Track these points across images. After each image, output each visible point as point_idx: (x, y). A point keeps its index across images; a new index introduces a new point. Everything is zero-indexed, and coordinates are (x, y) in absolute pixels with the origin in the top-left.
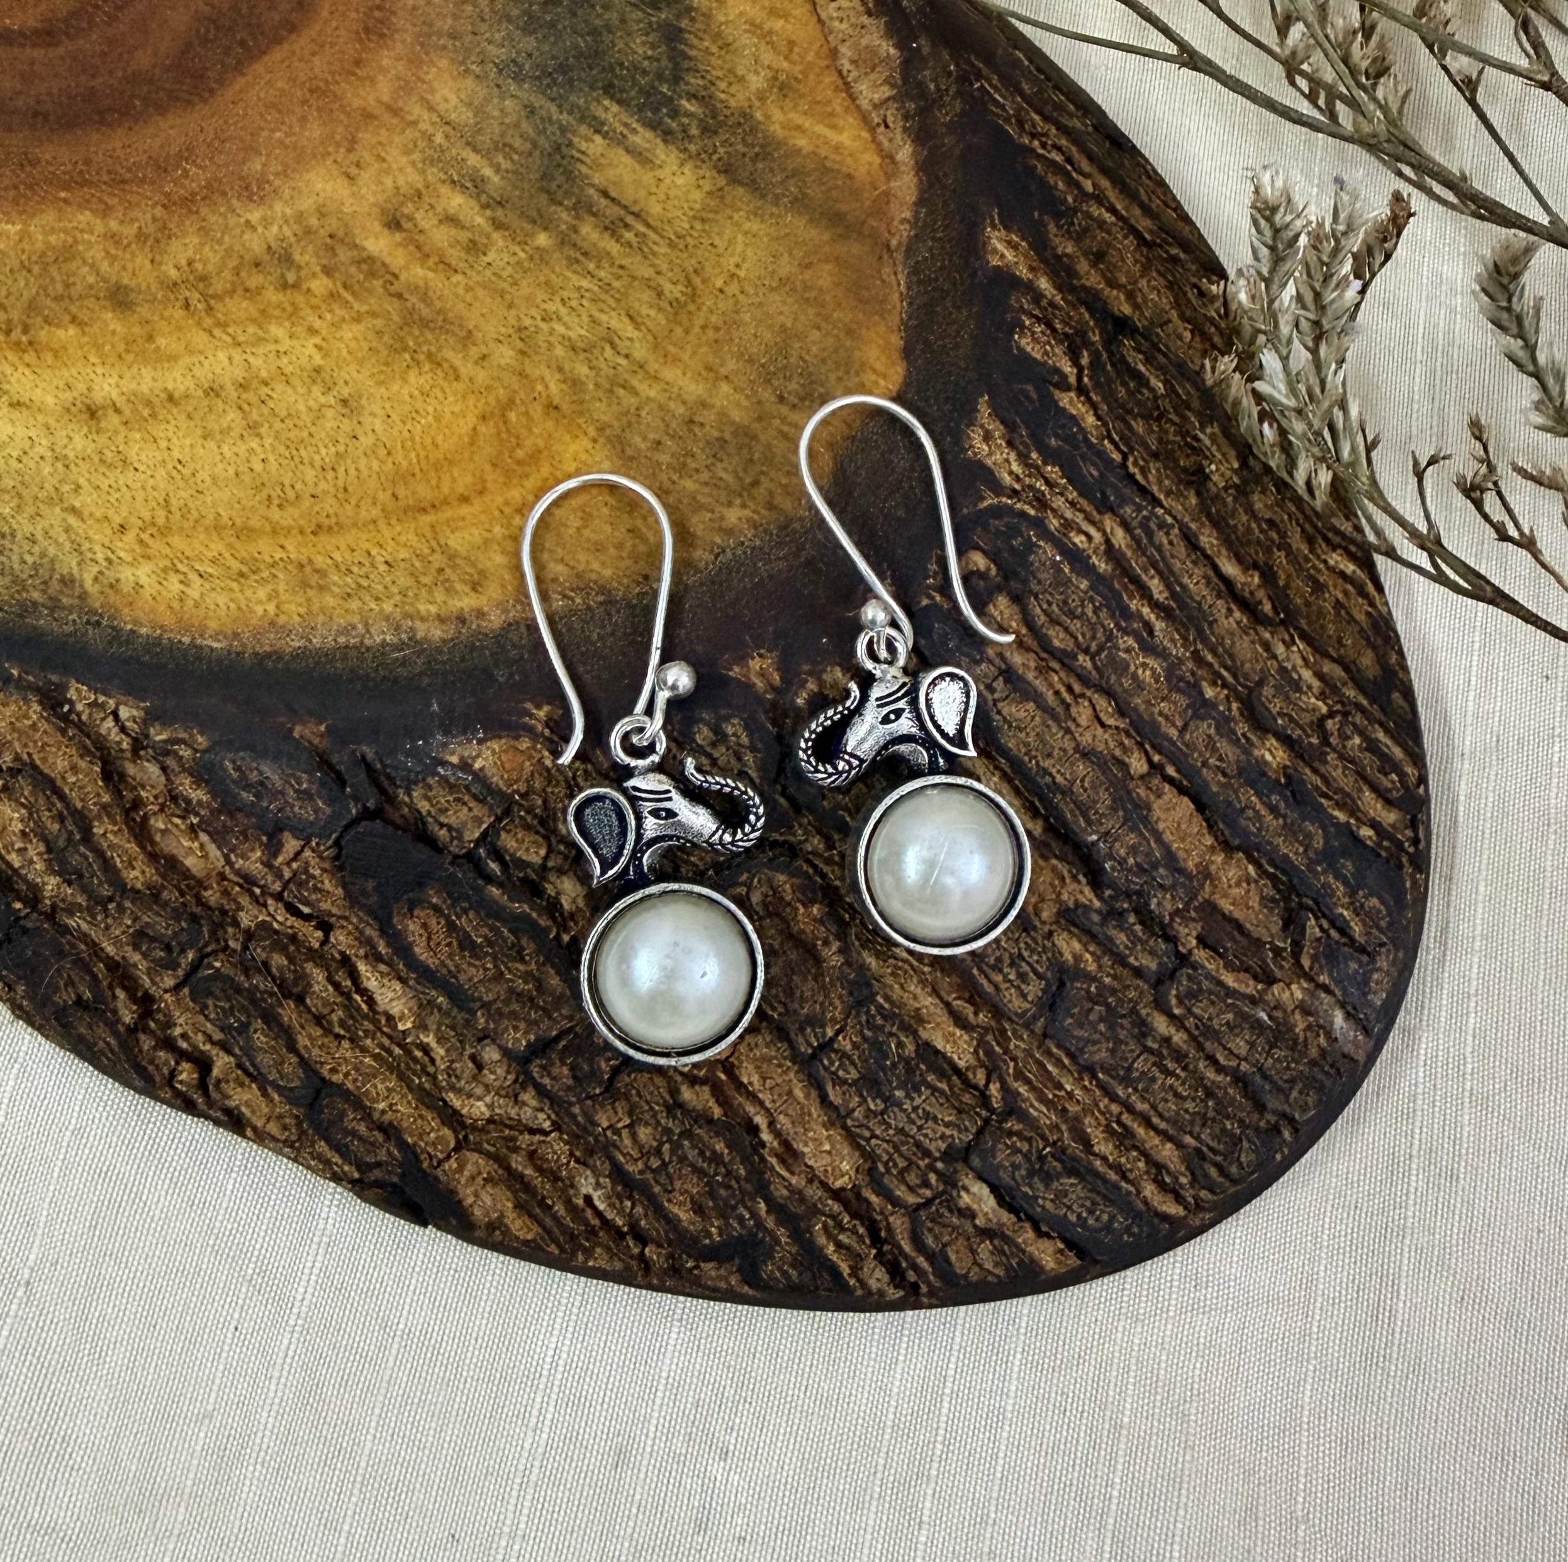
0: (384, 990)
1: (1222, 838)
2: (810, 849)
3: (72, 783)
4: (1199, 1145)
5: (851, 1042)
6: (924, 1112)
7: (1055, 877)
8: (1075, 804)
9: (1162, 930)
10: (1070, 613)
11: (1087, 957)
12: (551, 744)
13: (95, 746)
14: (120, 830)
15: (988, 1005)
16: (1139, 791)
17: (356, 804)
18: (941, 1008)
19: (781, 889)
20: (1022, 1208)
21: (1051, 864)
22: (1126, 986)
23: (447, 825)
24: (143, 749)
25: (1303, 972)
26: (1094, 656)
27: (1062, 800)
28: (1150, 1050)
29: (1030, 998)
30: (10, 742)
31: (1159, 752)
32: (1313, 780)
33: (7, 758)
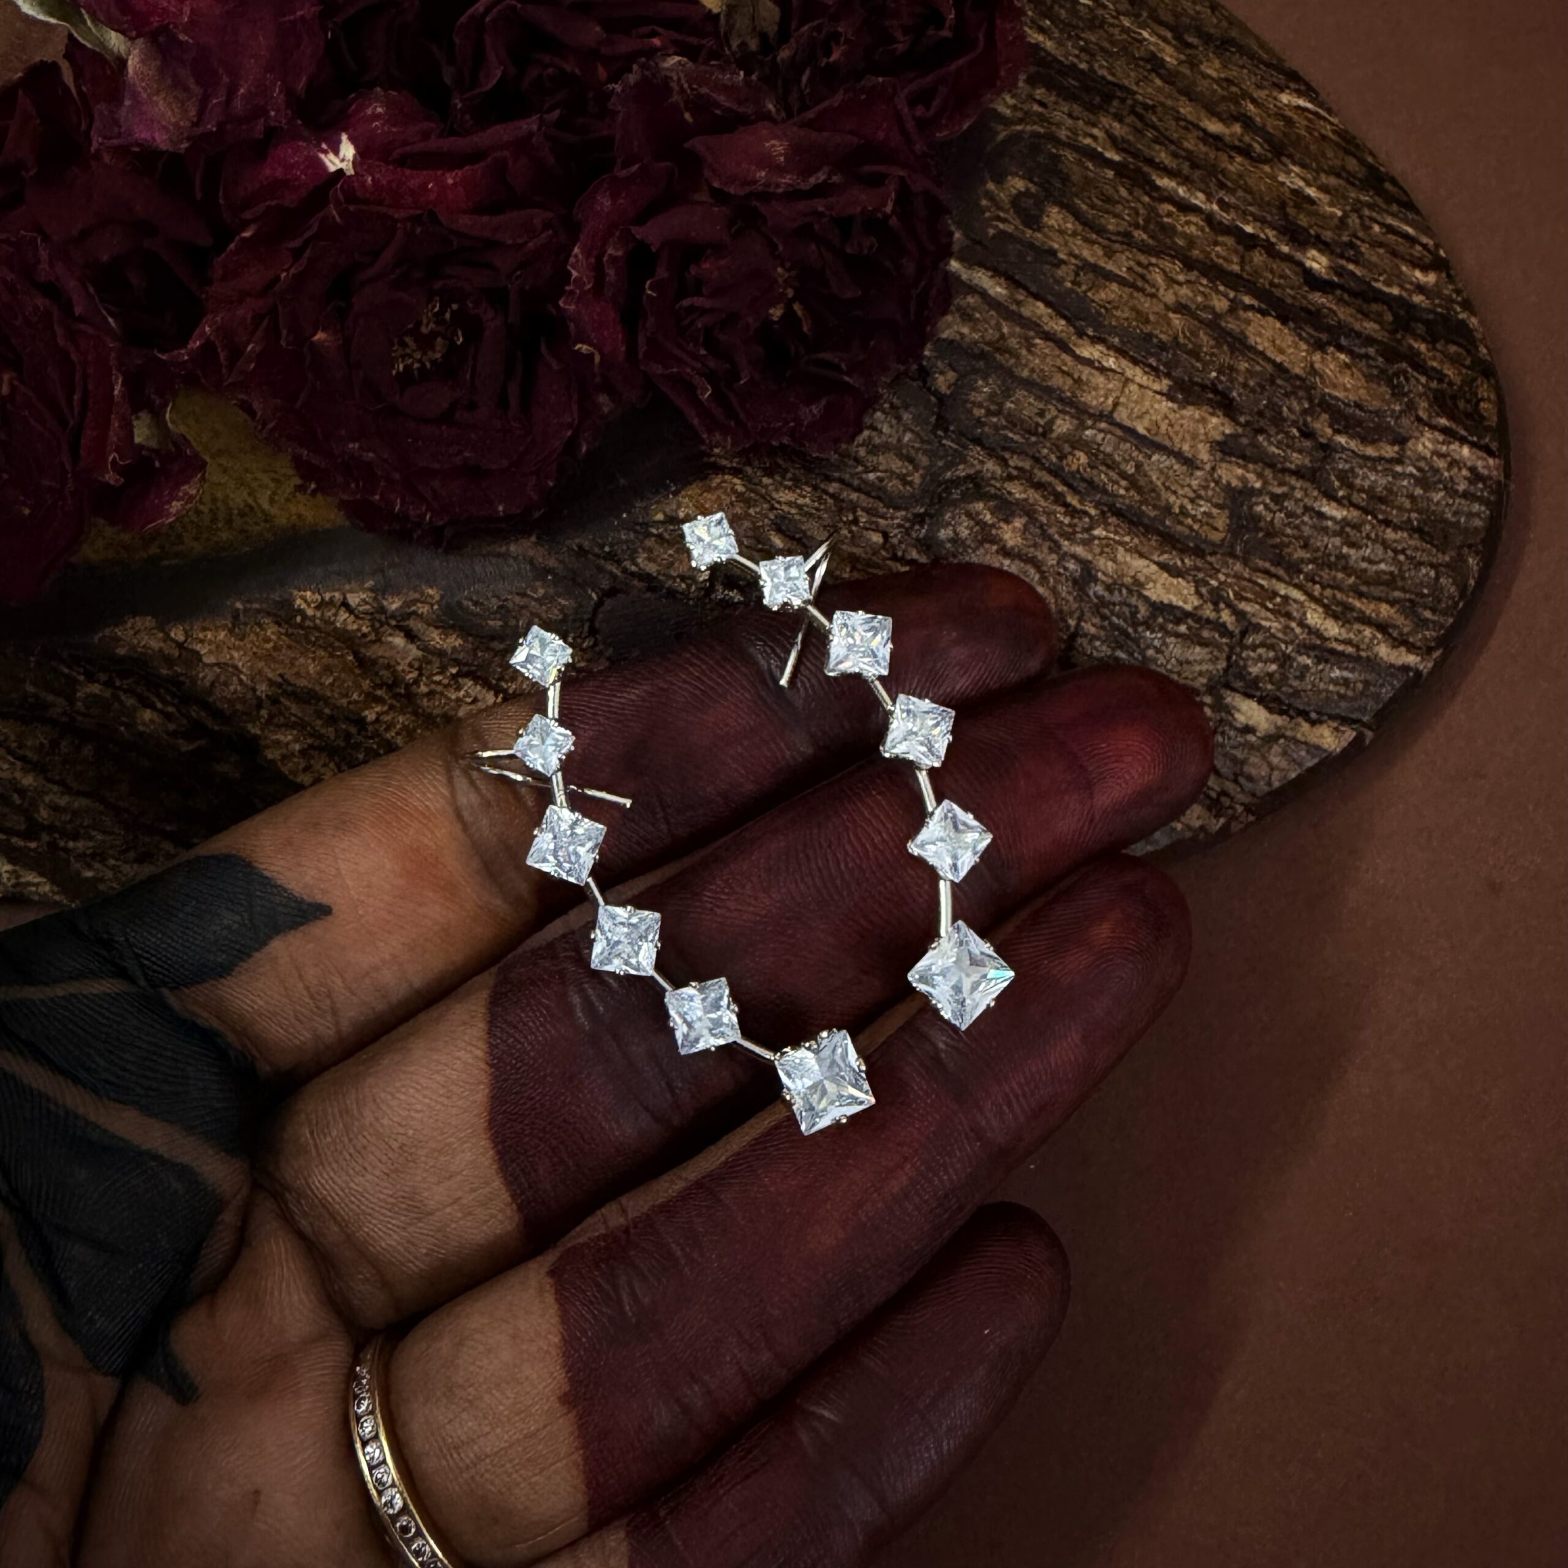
1: (1312, 341)
2: (989, 475)
3: (332, 684)
4: (1408, 596)
5: (1093, 625)
6: (1177, 660)
7: (1198, 421)
8: (1187, 353)
9: (1299, 430)
10: (1108, 200)
11: (1251, 477)
12: (736, 472)
13: (338, 640)
14: (391, 707)
15: (1190, 549)
16: (1232, 325)
17: (593, 590)
18: (1154, 567)
19: (981, 517)
20: (1289, 706)
21: (1190, 412)
22: (1293, 488)
23: (679, 576)
24: (382, 626)
25: (1426, 424)
26: (1145, 229)
27: (1175, 354)
28: (1336, 534)
29: (1221, 529)
30: (260, 672)
31: (1232, 288)
32: (1358, 272)
33: (263, 688)
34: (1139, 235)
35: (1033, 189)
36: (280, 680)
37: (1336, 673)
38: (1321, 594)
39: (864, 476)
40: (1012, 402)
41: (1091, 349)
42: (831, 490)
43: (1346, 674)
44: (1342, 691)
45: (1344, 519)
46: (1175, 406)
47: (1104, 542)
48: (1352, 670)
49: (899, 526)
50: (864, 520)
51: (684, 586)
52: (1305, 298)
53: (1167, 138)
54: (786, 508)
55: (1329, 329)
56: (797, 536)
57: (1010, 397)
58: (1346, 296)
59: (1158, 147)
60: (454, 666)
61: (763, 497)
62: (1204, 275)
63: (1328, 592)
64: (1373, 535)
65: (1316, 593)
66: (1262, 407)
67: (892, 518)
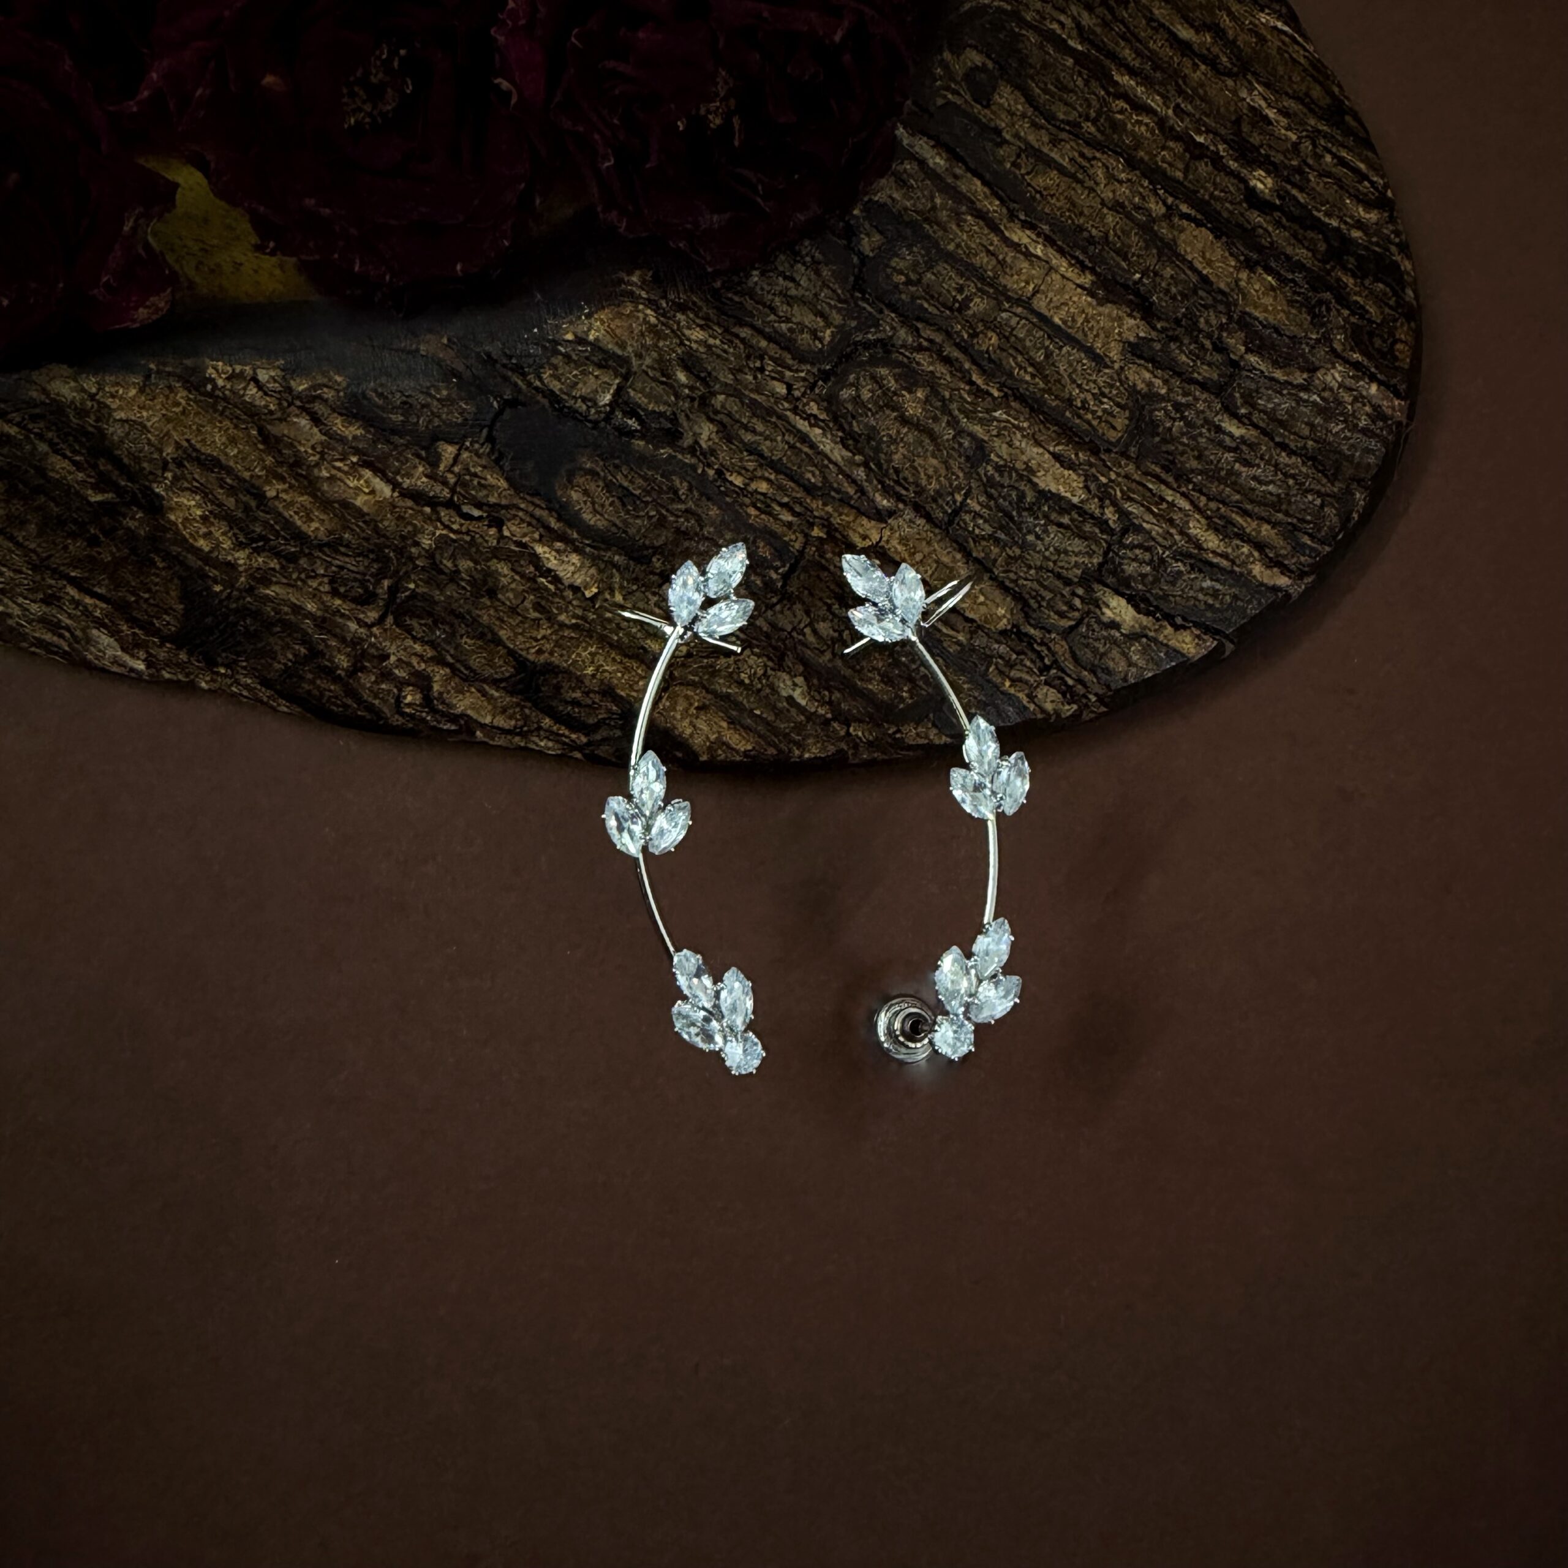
0: (565, 566)
1: (1242, 258)
2: (900, 342)
3: (234, 456)
4: (1290, 520)
5: (979, 503)
6: (1055, 549)
7: (1113, 320)
8: (1114, 251)
9: (1214, 344)
10: (1064, 88)
11: (1158, 382)
12: (651, 303)
13: (245, 414)
14: (291, 487)
15: (1085, 443)
16: (1164, 231)
17: (495, 398)
18: (1047, 456)
19: (885, 382)
20: (1157, 608)
21: (1107, 309)
22: (1196, 399)
23: (581, 397)
24: (290, 405)
25: (1338, 356)
26: (1094, 122)
27: (1103, 249)
28: (1230, 450)
29: (1119, 428)
30: (168, 434)
31: (1171, 195)
32: (1301, 198)
33: (169, 450)
34: (1089, 127)
35: (990, 65)
36: (185, 444)
37: (1207, 583)
38: (1206, 505)
39: (776, 325)
40: (933, 274)
41: (1019, 232)
42: (743, 335)
43: (1218, 586)
44: (1210, 601)
45: (1242, 437)
46: (1094, 303)
47: (1003, 424)
48: (1223, 584)
49: (804, 379)
50: (770, 368)
51: (584, 407)
52: (1242, 215)
53: (1133, 34)
54: (694, 346)
55: (1260, 249)
56: (703, 375)
57: (932, 267)
58: (1284, 220)
59: (1123, 43)
60: (354, 454)
61: (673, 331)
62: (1144, 175)
63: (1213, 505)
64: (1267, 458)
65: (1202, 504)
66: (1179, 315)
67: (797, 371)
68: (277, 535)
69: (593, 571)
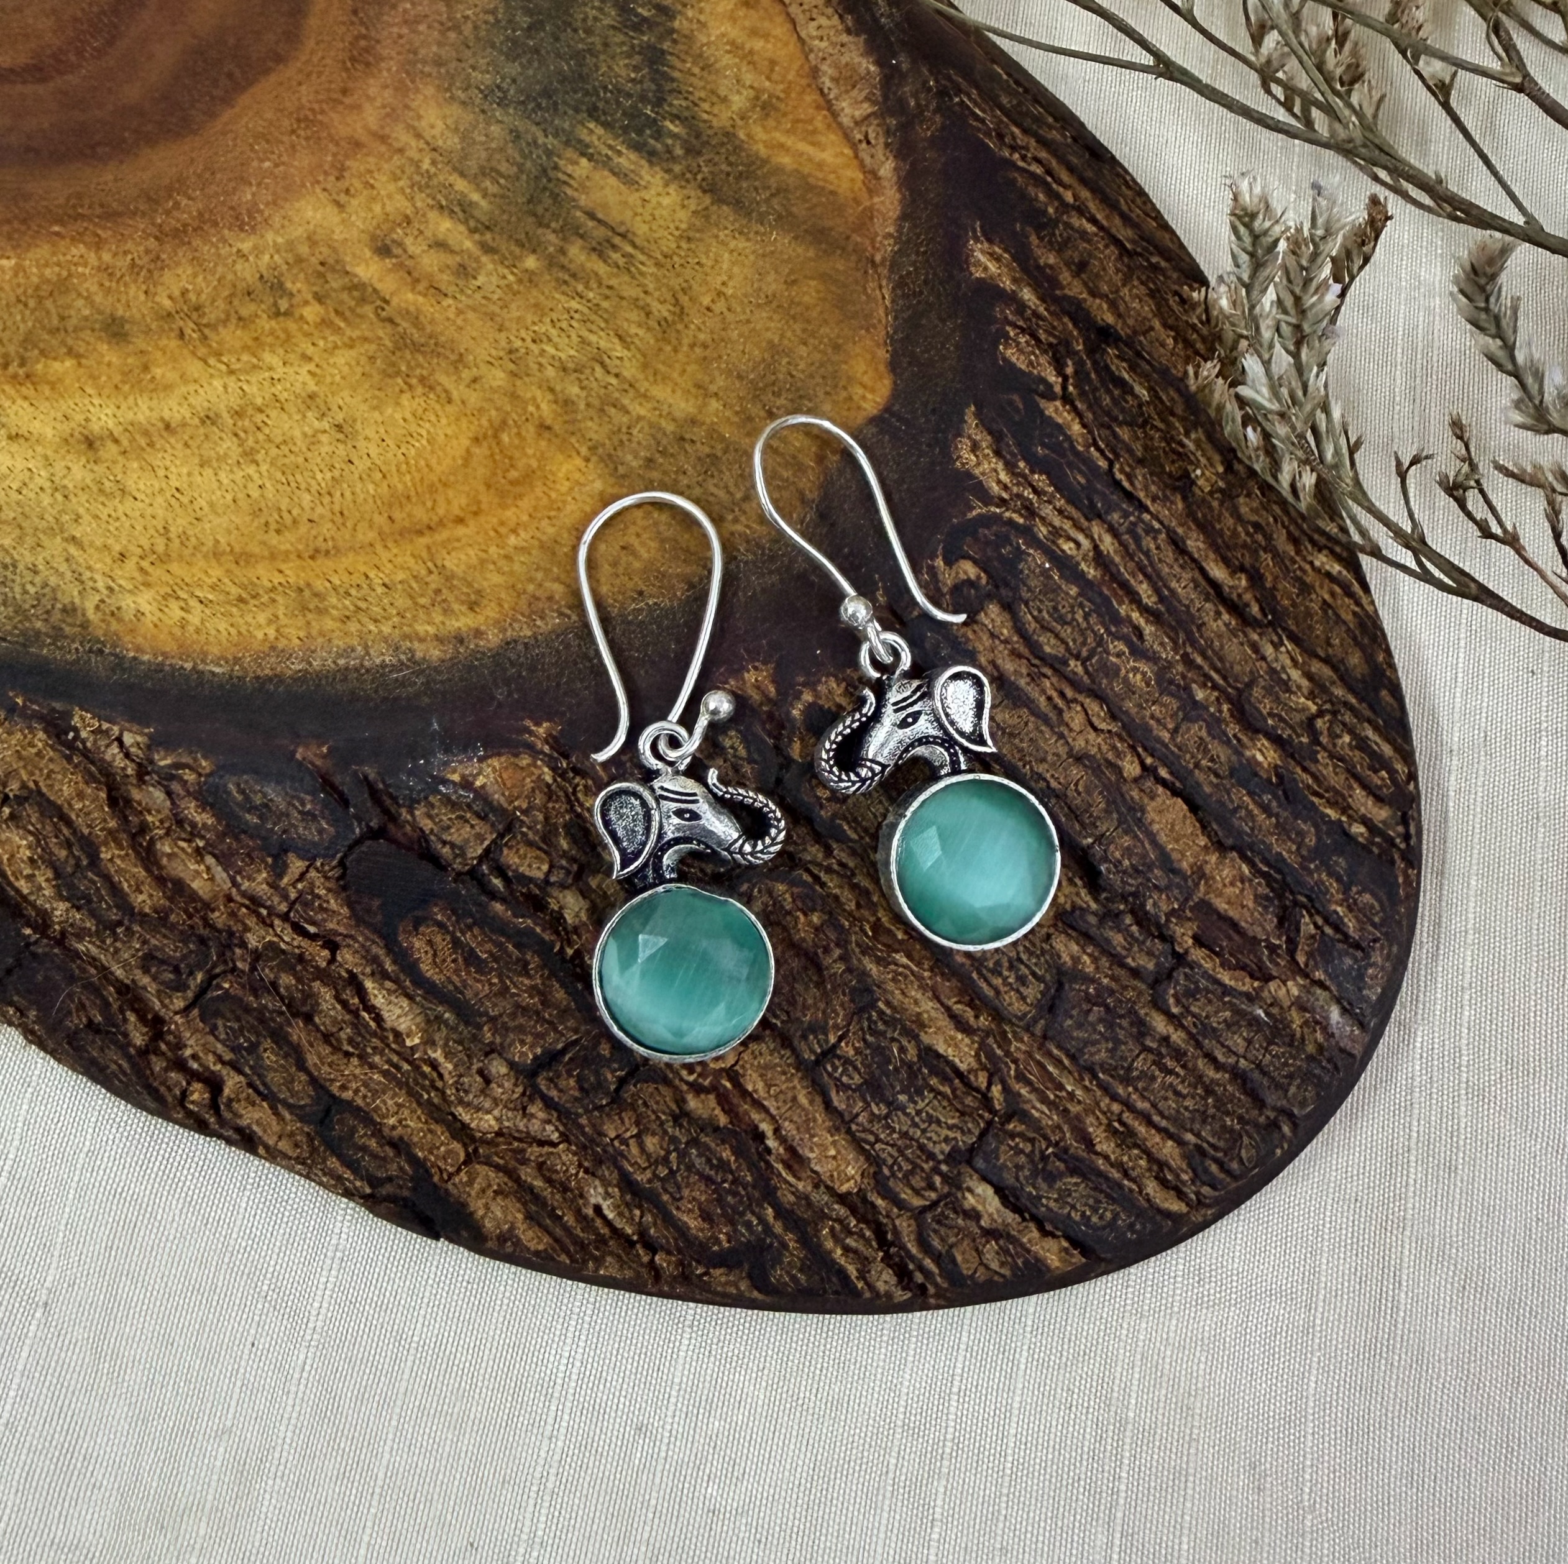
0: (391, 1007)
1: (1215, 840)
2: (810, 858)
3: (80, 810)
4: (1199, 1143)
5: (853, 1049)
6: (927, 1117)
9: (1158, 930)
10: (1060, 620)
11: (1085, 959)
12: (550, 761)
13: (100, 773)
14: (128, 855)
15: (988, 1009)
16: (1133, 794)
17: (359, 824)
18: (943, 1014)
19: (781, 899)
20: (1027, 1208)
22: (1125, 986)
23: (449, 843)
24: (147, 775)
25: (1299, 969)
26: (1084, 662)
28: (1149, 1049)
29: (1029, 1002)
30: (16, 771)
31: (1151, 755)
32: (1304, 778)
33: (14, 787)
34: (1076, 667)
35: (985, 581)
36: (32, 786)
44: (1088, 1213)
45: (1167, 1038)
47: (901, 970)
51: (450, 855)
52: (1226, 791)
53: (1155, 570)
54: (585, 814)
56: (586, 848)
58: (1274, 804)
59: (1141, 578)
60: (201, 840)
61: (567, 795)
62: (1126, 730)
64: (1190, 1067)
66: (1127, 891)
68: (101, 899)
69: (418, 1019)
